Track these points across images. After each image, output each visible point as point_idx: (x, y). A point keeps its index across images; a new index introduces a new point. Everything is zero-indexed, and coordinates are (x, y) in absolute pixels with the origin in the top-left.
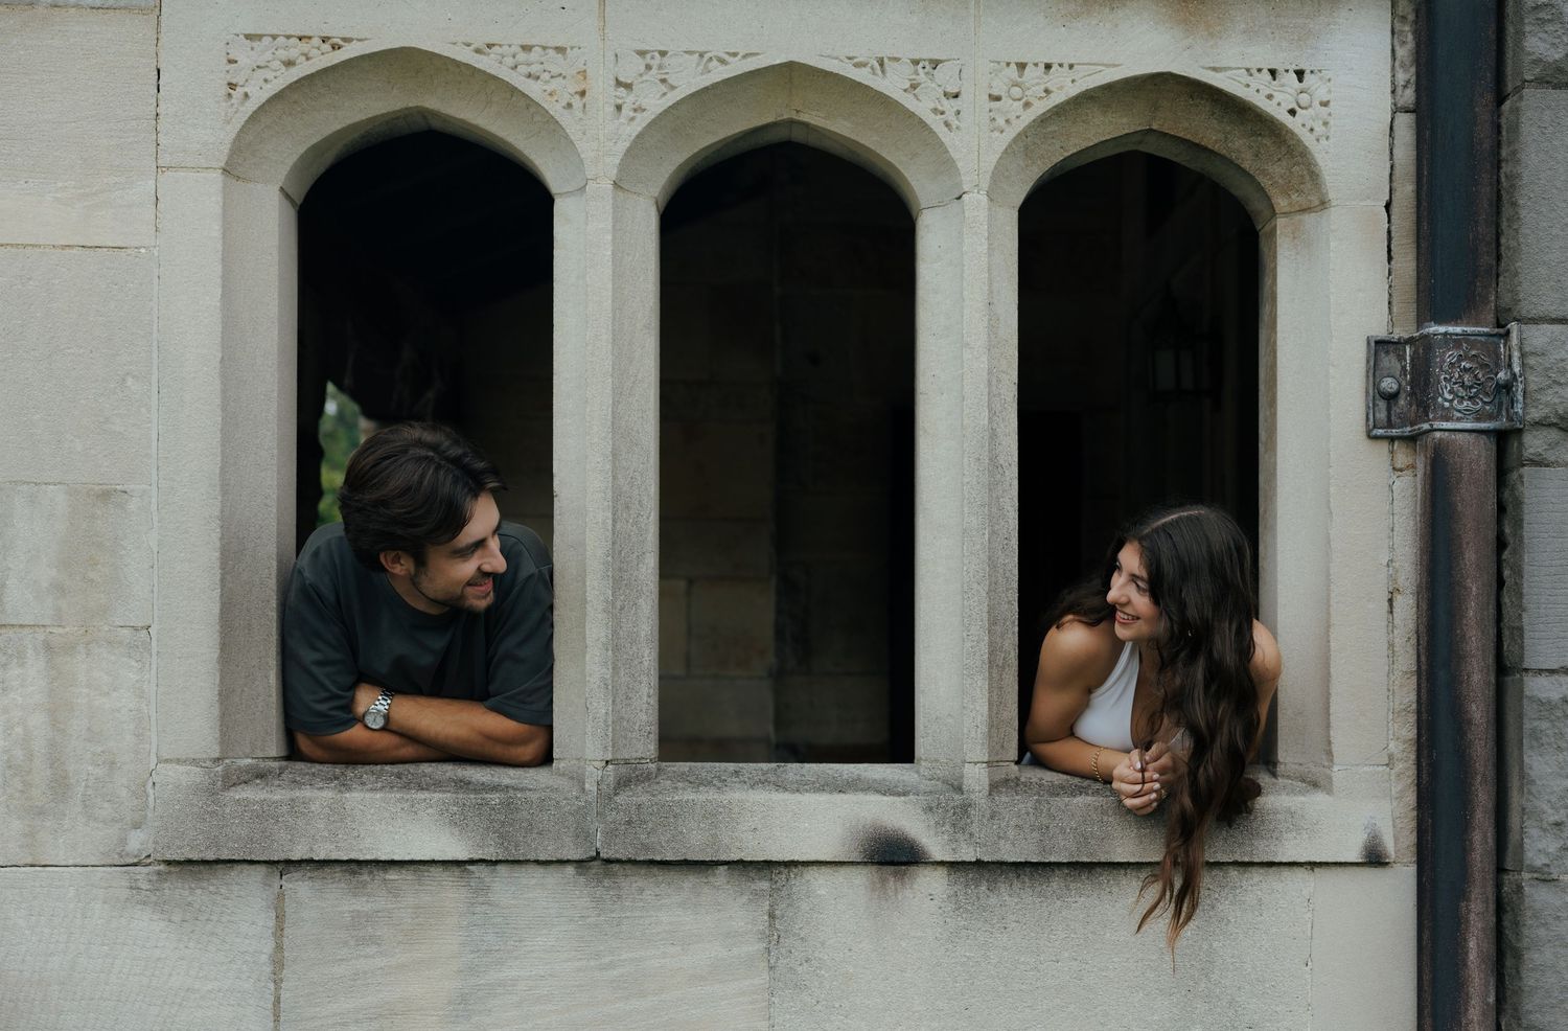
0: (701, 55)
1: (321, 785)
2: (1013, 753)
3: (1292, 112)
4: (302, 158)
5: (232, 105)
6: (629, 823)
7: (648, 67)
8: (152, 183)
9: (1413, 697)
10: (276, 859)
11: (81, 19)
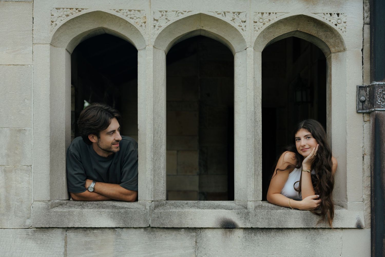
0: (177, 12)
1: (77, 207)
2: (261, 198)
3: (336, 25)
4: (72, 41)
5: (53, 27)
6: (158, 217)
7: (162, 15)
8: (32, 47)
9: (369, 183)
10: (65, 227)
11: (13, 5)
